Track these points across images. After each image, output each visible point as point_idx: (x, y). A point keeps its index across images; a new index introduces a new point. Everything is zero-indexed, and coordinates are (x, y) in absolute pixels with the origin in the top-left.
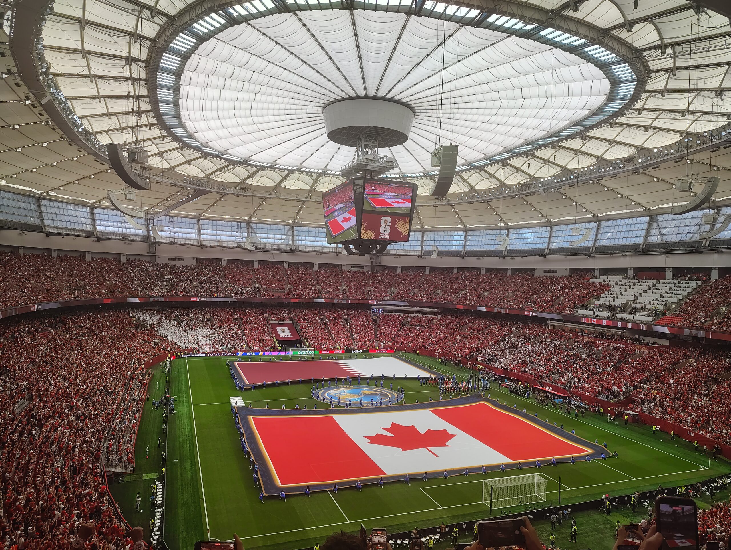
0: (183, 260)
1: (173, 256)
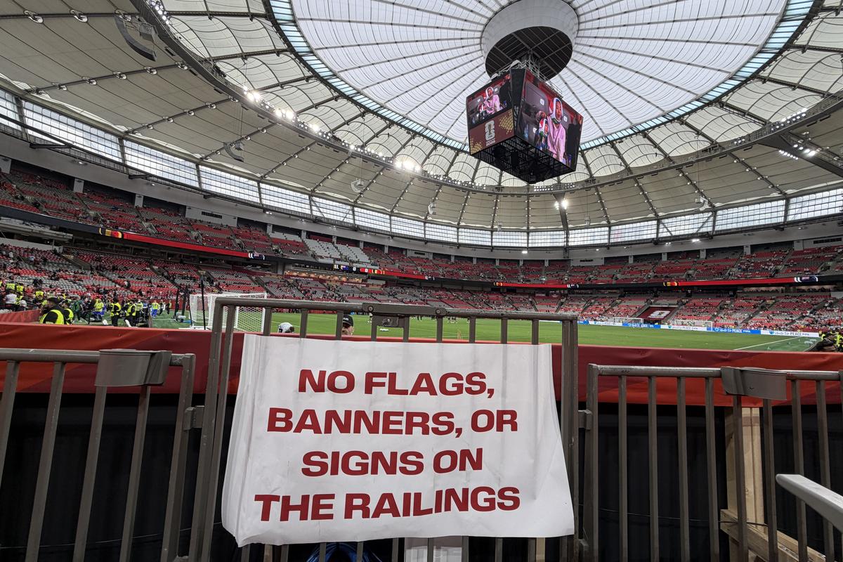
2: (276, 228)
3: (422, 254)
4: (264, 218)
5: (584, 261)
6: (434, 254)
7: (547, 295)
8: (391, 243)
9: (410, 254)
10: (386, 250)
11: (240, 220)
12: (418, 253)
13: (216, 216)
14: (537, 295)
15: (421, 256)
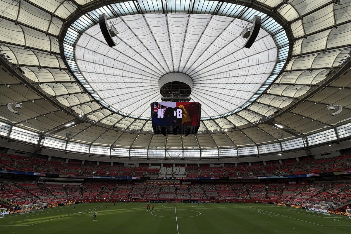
0: (330, 154)
1: (323, 152)
2: (152, 165)
3: (218, 165)
4: (148, 162)
5: (324, 155)
6: (224, 164)
7: (297, 183)
8: (201, 162)
9: (211, 166)
10: (199, 166)
11: (140, 164)
12: (216, 165)
13: (133, 164)
14: (289, 183)
15: (218, 166)
